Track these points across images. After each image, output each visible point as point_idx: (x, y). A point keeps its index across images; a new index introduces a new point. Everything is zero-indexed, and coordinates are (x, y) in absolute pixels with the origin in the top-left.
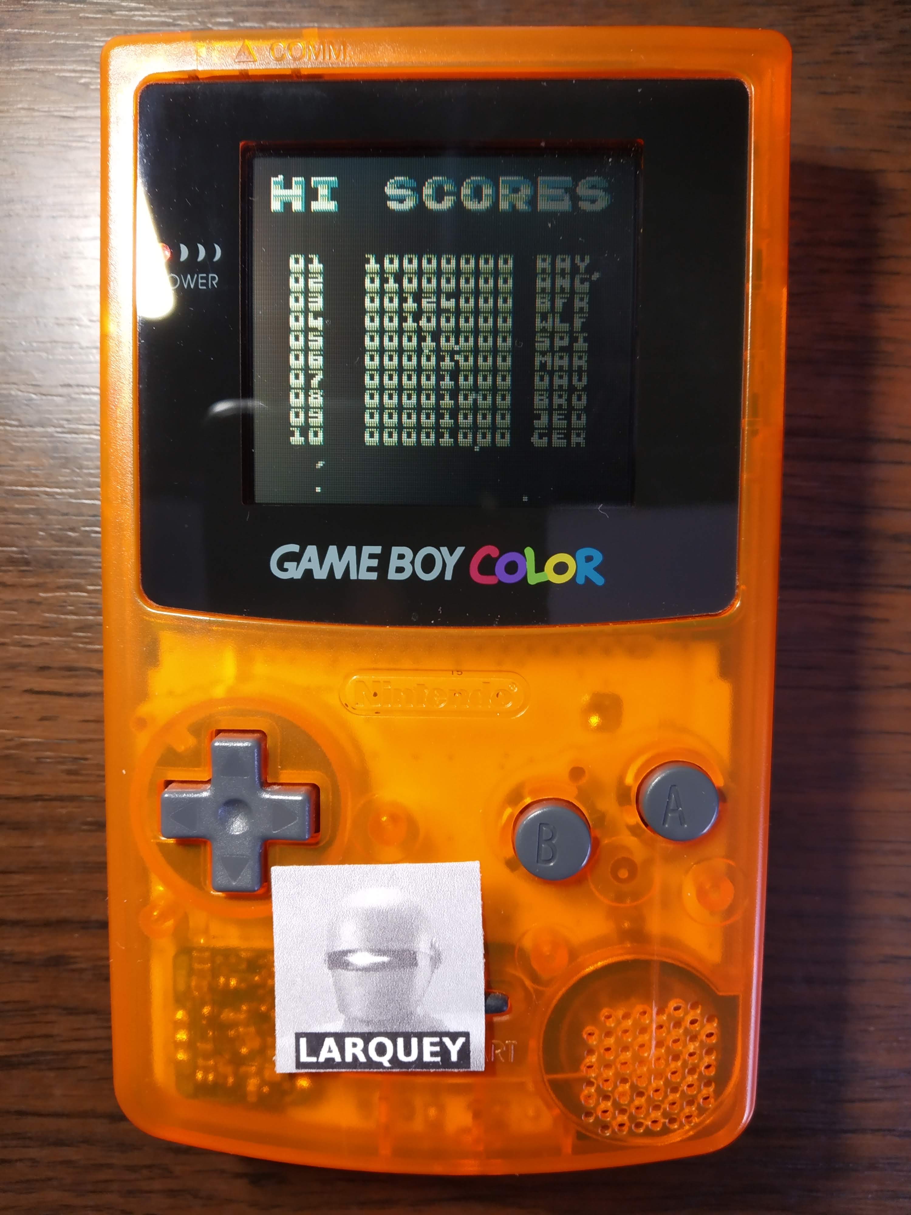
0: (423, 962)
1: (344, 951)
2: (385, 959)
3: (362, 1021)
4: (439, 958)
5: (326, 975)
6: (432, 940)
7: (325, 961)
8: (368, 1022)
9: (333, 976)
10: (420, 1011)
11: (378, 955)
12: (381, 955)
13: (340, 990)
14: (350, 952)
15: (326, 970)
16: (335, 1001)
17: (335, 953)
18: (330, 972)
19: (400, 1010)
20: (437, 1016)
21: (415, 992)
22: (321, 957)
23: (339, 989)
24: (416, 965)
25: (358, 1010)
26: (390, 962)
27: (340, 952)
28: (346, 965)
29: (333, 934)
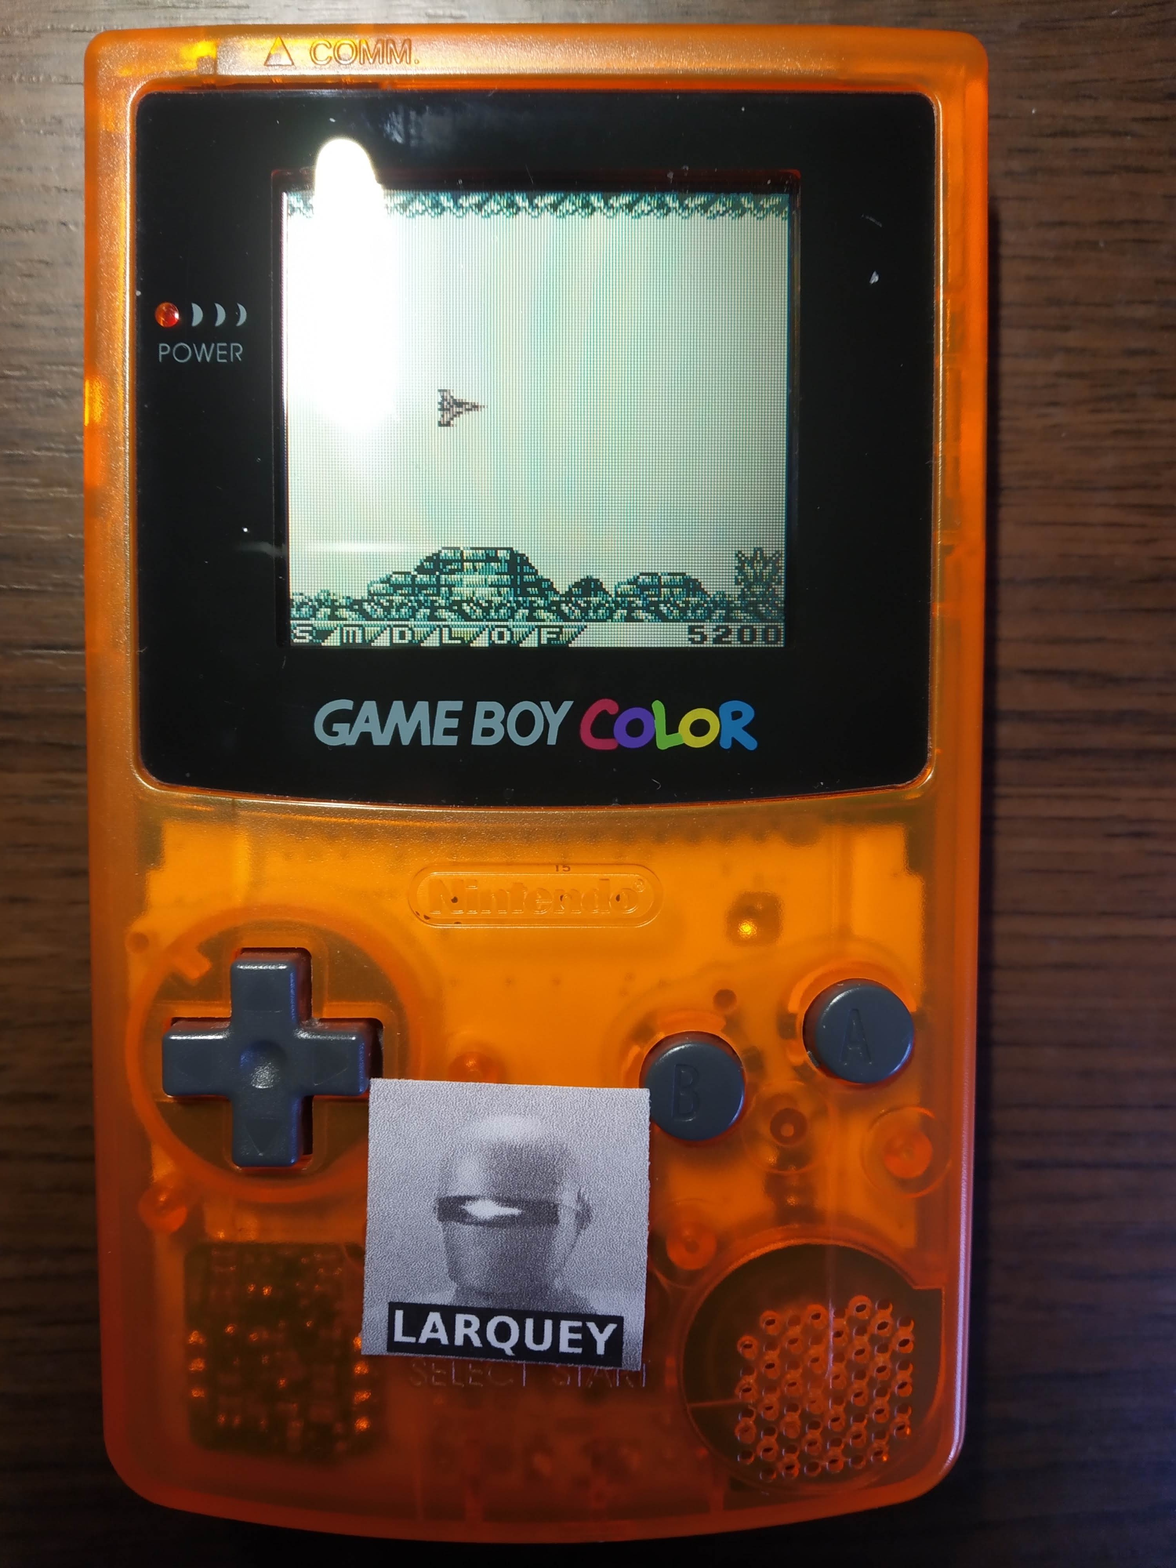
0: (567, 1219)
1: (460, 1197)
2: (516, 1211)
3: (480, 1293)
4: (589, 1216)
5: (436, 1230)
6: (580, 1190)
7: (435, 1209)
8: (488, 1295)
9: (444, 1230)
10: (557, 1284)
11: (506, 1206)
12: (510, 1207)
13: (452, 1249)
14: (469, 1200)
15: (435, 1221)
16: (445, 1263)
17: (448, 1199)
18: (440, 1225)
19: (532, 1281)
20: (581, 1293)
21: (552, 1259)
22: (430, 1203)
23: (451, 1247)
24: (557, 1222)
25: (474, 1277)
26: (521, 1216)
27: (455, 1197)
28: (464, 1217)
29: (447, 1174)
